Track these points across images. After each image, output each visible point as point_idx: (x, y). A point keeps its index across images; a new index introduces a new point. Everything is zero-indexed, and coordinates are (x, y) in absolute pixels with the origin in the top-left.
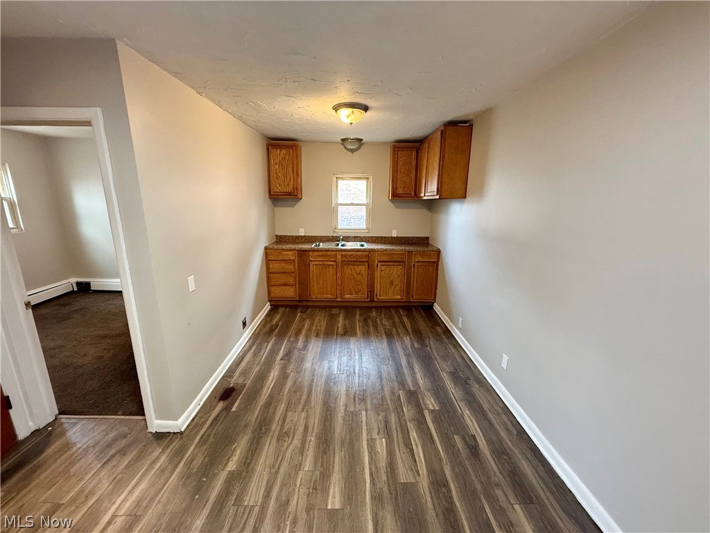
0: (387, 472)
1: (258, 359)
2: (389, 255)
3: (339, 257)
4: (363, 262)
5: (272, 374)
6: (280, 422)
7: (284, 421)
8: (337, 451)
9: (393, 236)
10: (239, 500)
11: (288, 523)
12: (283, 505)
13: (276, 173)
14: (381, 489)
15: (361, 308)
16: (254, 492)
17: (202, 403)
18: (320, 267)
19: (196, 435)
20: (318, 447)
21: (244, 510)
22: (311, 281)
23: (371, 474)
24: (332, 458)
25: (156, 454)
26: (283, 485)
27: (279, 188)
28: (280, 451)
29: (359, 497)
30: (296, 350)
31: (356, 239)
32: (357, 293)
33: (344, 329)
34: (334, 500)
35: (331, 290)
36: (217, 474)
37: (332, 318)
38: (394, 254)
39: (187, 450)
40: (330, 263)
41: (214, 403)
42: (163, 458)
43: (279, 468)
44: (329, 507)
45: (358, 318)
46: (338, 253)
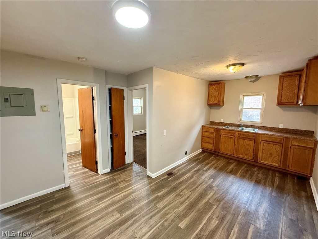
0: (210, 232)
1: (186, 168)
2: (270, 137)
3: (237, 134)
4: (251, 139)
5: (187, 175)
6: (180, 191)
7: (182, 191)
8: (194, 211)
9: (280, 127)
10: (156, 204)
11: (164, 219)
12: (166, 214)
13: (212, 95)
14: (203, 236)
15: (248, 164)
16: (161, 204)
17: (162, 173)
18: (226, 138)
19: (156, 181)
20: (188, 206)
21: (156, 207)
22: (221, 143)
23: (202, 228)
24: (190, 212)
25: (145, 180)
26: (169, 209)
27: (212, 101)
28: (175, 199)
29: (192, 231)
30: (202, 170)
31: (252, 126)
32: (246, 155)
33: (231, 170)
34: (183, 225)
35: (231, 150)
36: (155, 194)
37: (228, 164)
38: (274, 138)
39: (152, 183)
40: (231, 136)
41: (165, 175)
42: (146, 182)
43: (171, 203)
44: (179, 225)
45: (243, 168)
46: (236, 132)
